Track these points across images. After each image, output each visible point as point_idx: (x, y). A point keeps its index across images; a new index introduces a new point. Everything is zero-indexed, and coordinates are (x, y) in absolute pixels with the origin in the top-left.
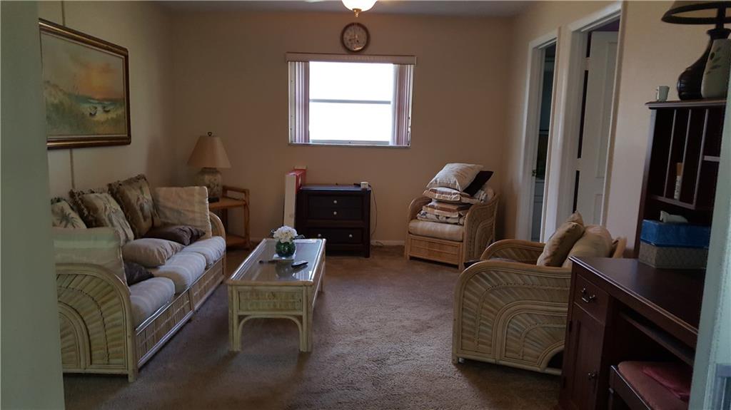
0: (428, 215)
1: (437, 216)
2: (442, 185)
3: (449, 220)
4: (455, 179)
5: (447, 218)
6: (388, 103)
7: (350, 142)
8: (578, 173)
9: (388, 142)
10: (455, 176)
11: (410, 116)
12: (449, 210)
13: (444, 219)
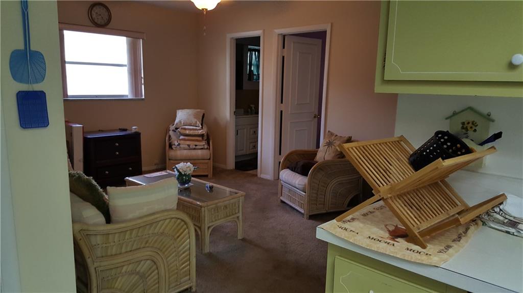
0: (181, 146)
1: (189, 145)
2: (185, 124)
3: (197, 147)
4: (195, 120)
5: (196, 145)
6: (125, 66)
7: (96, 96)
8: (282, 112)
9: (127, 96)
10: (195, 118)
11: (143, 76)
12: (197, 141)
13: (194, 147)
